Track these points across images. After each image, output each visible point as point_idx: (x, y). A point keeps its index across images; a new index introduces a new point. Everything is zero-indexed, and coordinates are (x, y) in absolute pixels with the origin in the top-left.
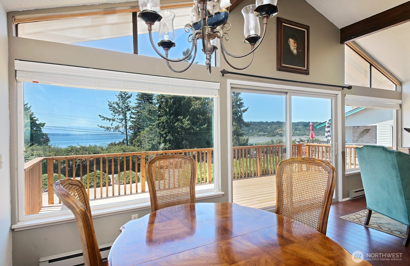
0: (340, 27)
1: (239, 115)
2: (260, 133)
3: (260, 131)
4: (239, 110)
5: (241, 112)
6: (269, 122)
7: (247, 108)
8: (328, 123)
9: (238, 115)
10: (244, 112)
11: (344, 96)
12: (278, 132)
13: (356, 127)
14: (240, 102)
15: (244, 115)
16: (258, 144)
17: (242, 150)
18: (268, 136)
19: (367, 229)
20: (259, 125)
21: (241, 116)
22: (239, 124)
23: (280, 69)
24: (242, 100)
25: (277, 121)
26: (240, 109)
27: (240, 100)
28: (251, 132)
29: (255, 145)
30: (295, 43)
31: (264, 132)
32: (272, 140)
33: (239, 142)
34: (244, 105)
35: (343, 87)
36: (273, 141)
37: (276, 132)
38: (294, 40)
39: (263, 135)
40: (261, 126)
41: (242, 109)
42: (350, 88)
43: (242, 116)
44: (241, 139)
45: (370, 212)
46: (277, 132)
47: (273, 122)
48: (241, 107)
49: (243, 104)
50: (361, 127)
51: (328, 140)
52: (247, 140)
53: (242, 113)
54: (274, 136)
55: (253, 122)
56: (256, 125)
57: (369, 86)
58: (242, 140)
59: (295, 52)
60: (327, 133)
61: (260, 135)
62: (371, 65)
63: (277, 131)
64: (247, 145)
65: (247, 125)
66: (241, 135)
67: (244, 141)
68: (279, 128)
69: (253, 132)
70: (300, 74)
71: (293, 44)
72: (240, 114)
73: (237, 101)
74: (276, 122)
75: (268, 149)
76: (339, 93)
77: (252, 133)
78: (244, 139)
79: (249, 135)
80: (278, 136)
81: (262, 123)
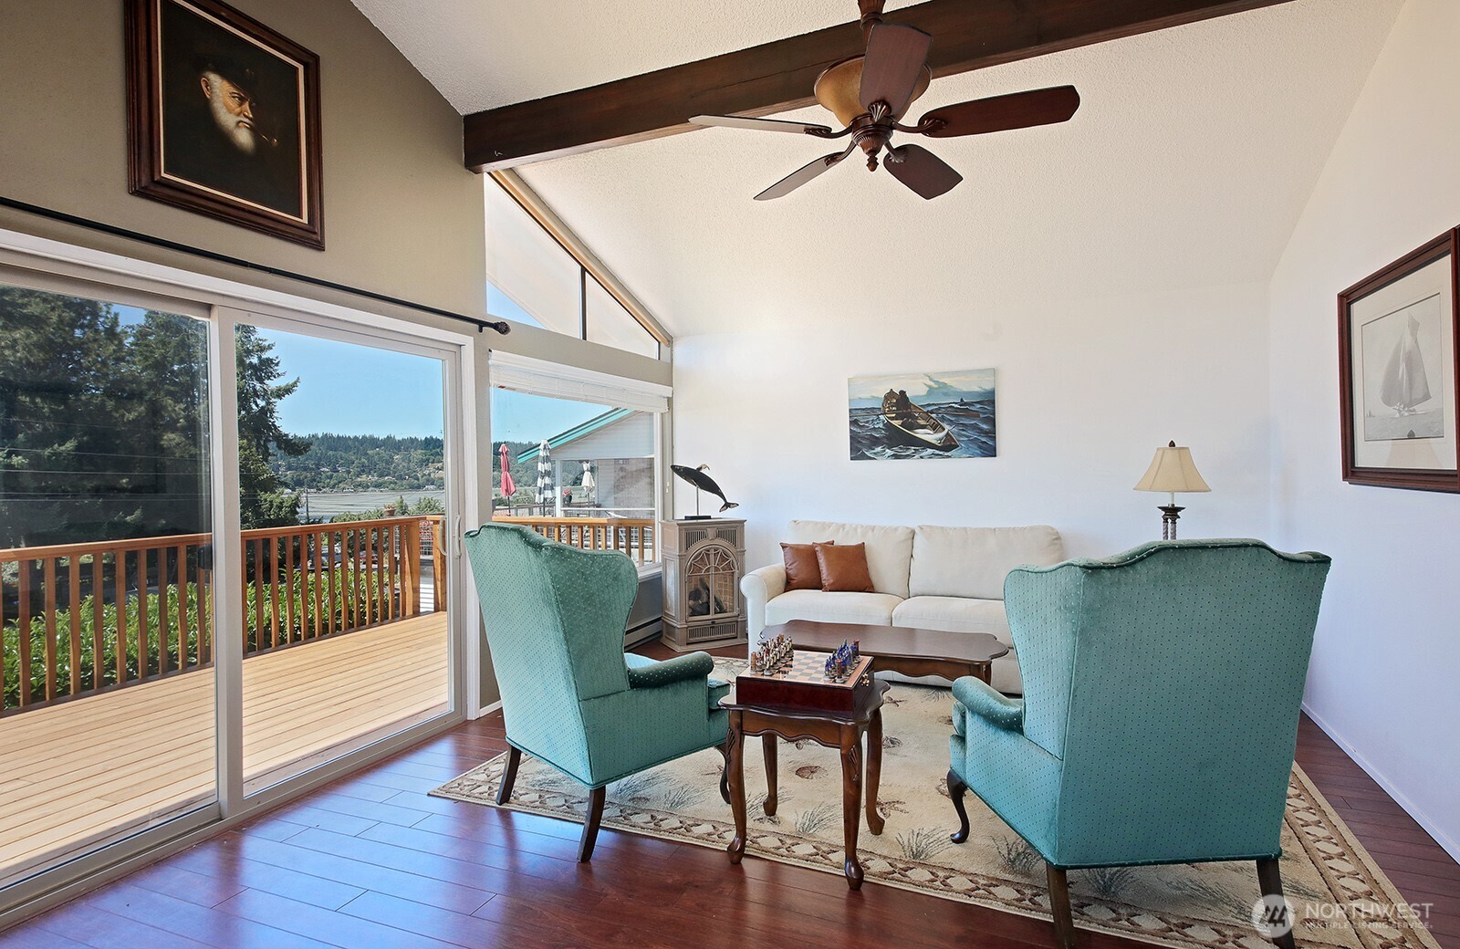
0: (464, 110)
1: (257, 406)
2: (364, 478)
3: (363, 471)
4: (258, 386)
5: (265, 395)
6: (399, 438)
7: (295, 383)
8: (545, 446)
9: (254, 407)
10: (280, 396)
11: (482, 354)
12: (432, 475)
13: (621, 462)
14: (260, 358)
15: (280, 406)
16: (348, 519)
17: (267, 542)
18: (394, 489)
19: (505, 816)
20: (358, 449)
21: (266, 412)
22: (258, 443)
23: (145, 188)
24: (270, 347)
25: (426, 438)
26: (261, 381)
27: (262, 349)
28: (329, 474)
29: (332, 521)
30: (242, 100)
31: (381, 476)
32: (402, 502)
33: (258, 514)
34: (280, 369)
35: (482, 324)
36: (406, 506)
37: (425, 475)
38: (238, 89)
39: (378, 486)
40: (368, 452)
41: (273, 384)
42: (502, 328)
43: (272, 412)
44: (266, 500)
45: (515, 755)
46: (429, 475)
47: (413, 441)
48: (269, 378)
49: (277, 365)
50: (633, 462)
51: (545, 499)
52: (296, 504)
53: (273, 400)
54: (419, 487)
55: (335, 435)
56: (347, 449)
57: (579, 335)
58: (271, 505)
59: (244, 137)
60: (543, 477)
61: (366, 487)
62: (584, 270)
63: (427, 472)
64: (296, 522)
65: (294, 447)
66: (270, 485)
67: (280, 507)
68: (433, 463)
69: (335, 474)
70: (272, 236)
71: (233, 103)
72: (262, 403)
73: (249, 353)
74: (423, 439)
75: (385, 534)
76: (468, 342)
77: (331, 477)
78: (278, 500)
79: (321, 484)
80: (432, 487)
81: (373, 442)
